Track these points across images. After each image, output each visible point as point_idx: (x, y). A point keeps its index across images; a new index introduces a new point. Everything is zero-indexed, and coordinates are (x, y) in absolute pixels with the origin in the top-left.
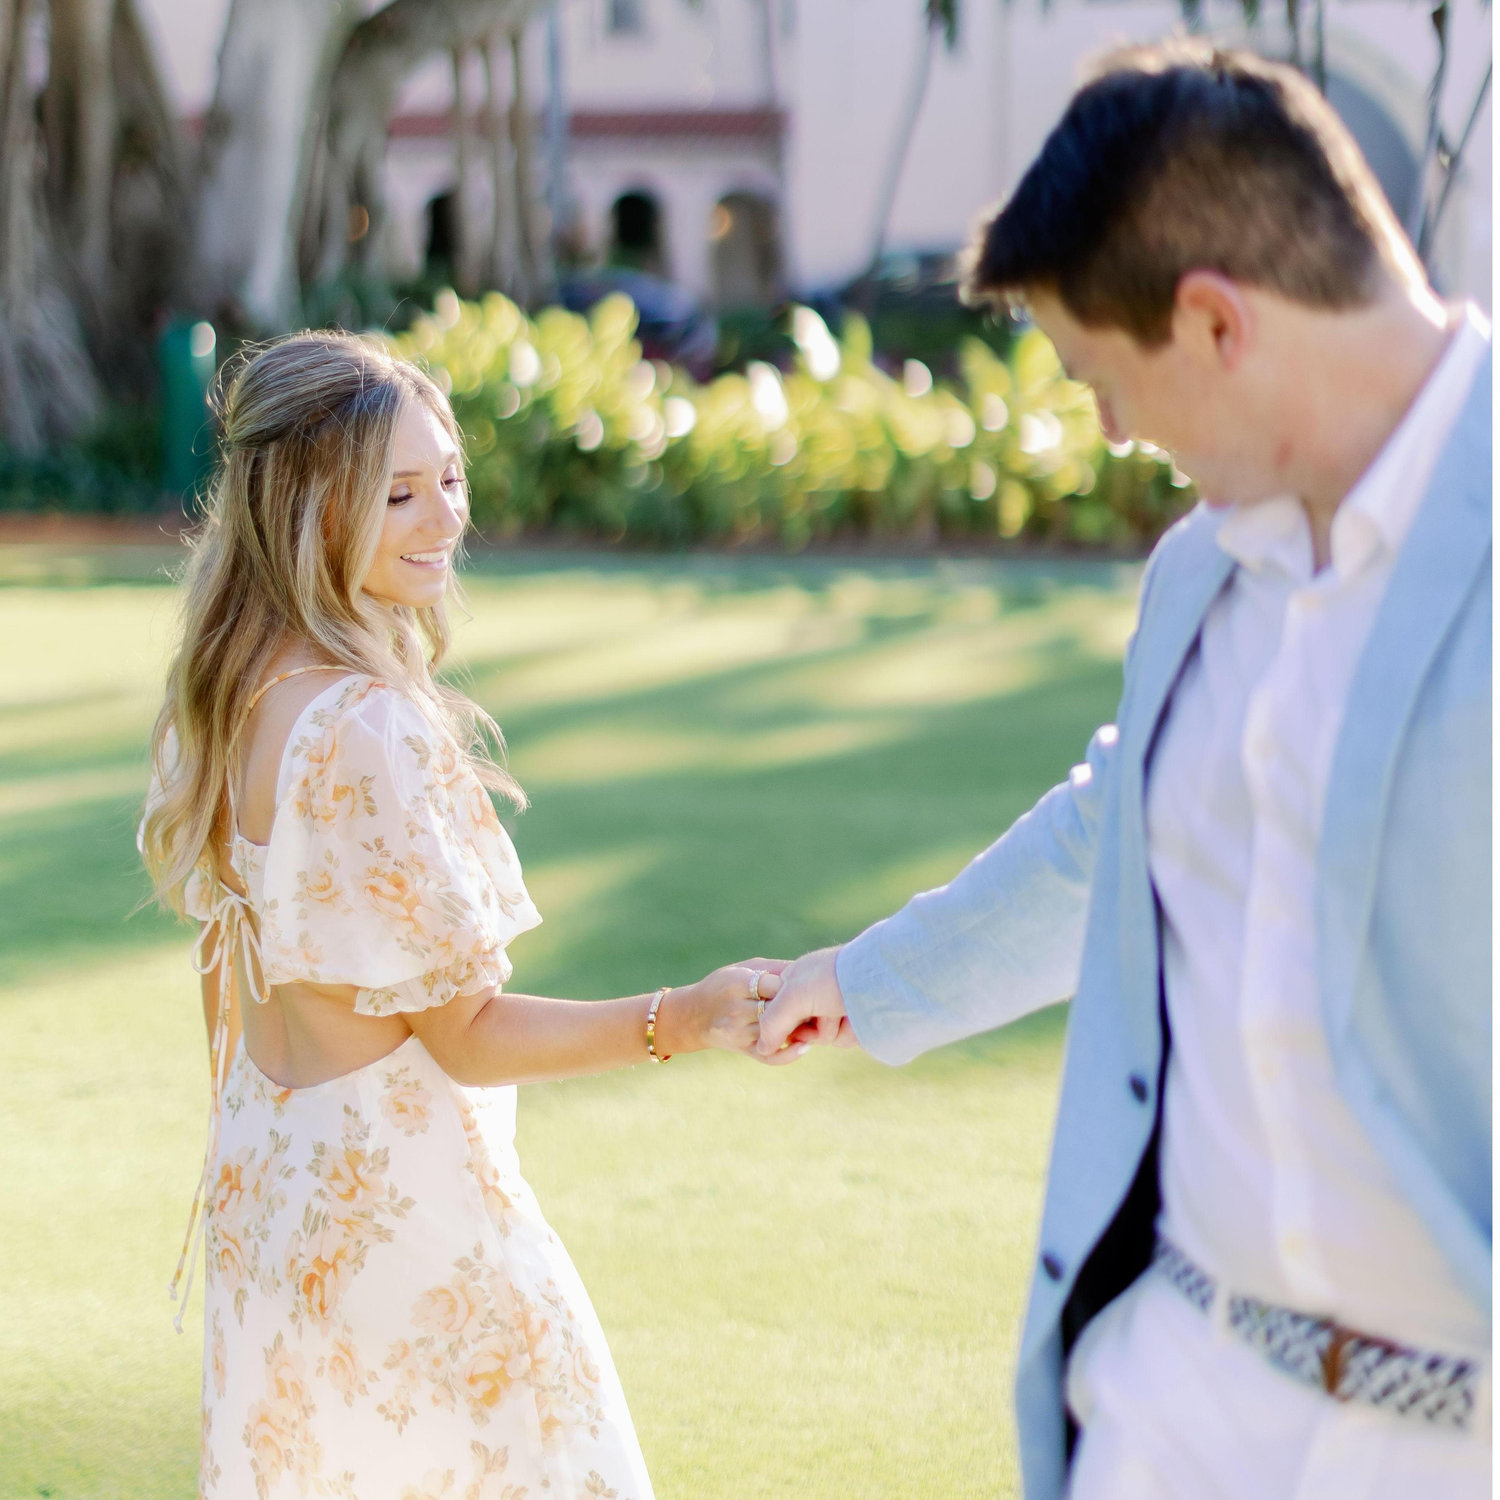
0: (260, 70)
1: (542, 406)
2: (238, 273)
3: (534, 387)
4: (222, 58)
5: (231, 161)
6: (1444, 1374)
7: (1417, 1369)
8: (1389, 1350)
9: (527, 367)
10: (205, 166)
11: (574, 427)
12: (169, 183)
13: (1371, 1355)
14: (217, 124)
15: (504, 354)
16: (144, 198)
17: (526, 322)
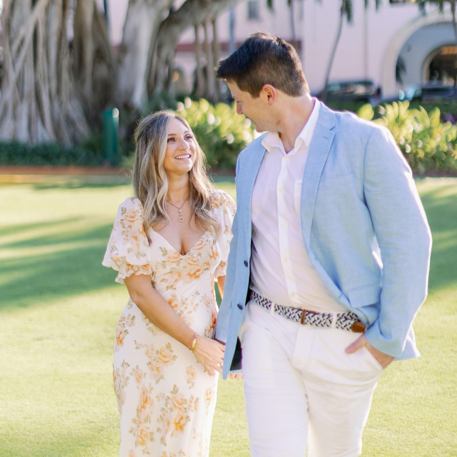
0: (136, 32)
1: (216, 131)
2: (130, 93)
3: (213, 125)
4: (124, 29)
5: (127, 59)
6: (326, 317)
7: (321, 317)
8: (315, 314)
9: (211, 120)
10: (120, 62)
11: (225, 137)
12: (110, 67)
13: (311, 315)
14: (123, 48)
15: (205, 116)
16: (103, 71)
17: (212, 107)
